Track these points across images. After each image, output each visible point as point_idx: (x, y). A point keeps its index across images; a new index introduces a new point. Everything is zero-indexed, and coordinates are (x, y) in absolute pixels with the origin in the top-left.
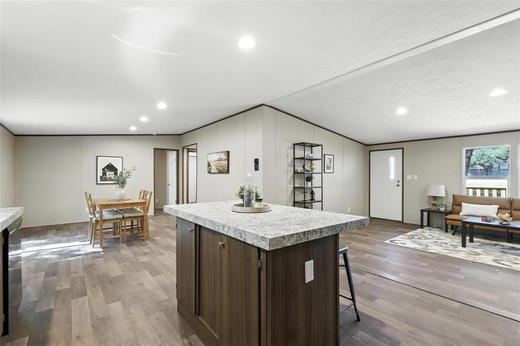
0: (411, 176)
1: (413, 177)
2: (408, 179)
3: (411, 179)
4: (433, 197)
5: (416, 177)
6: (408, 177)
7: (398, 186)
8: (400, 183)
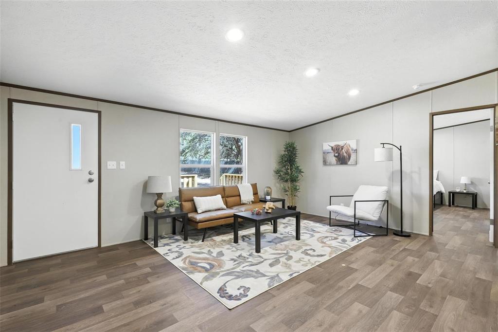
0: (115, 163)
1: (118, 164)
2: (109, 167)
3: (115, 167)
4: (157, 194)
5: (123, 165)
6: (110, 165)
7: (90, 181)
8: (95, 177)
